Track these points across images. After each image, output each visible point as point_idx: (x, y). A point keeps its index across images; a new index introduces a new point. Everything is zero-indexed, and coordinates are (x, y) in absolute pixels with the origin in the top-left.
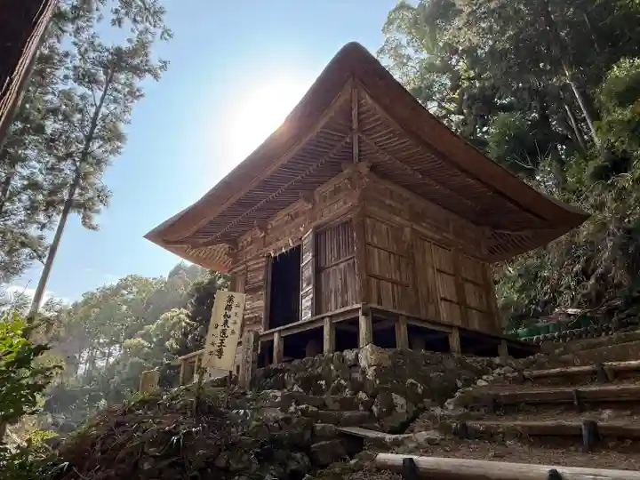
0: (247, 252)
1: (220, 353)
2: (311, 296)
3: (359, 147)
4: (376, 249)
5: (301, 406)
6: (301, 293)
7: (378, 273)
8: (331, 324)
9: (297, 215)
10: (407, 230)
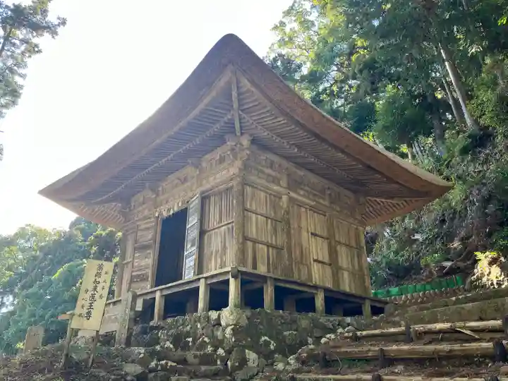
0: (139, 212)
1: (89, 315)
2: (194, 257)
3: (240, 123)
4: (254, 215)
5: (161, 362)
6: (185, 253)
7: (255, 236)
8: (207, 285)
9: (185, 180)
10: (285, 198)
